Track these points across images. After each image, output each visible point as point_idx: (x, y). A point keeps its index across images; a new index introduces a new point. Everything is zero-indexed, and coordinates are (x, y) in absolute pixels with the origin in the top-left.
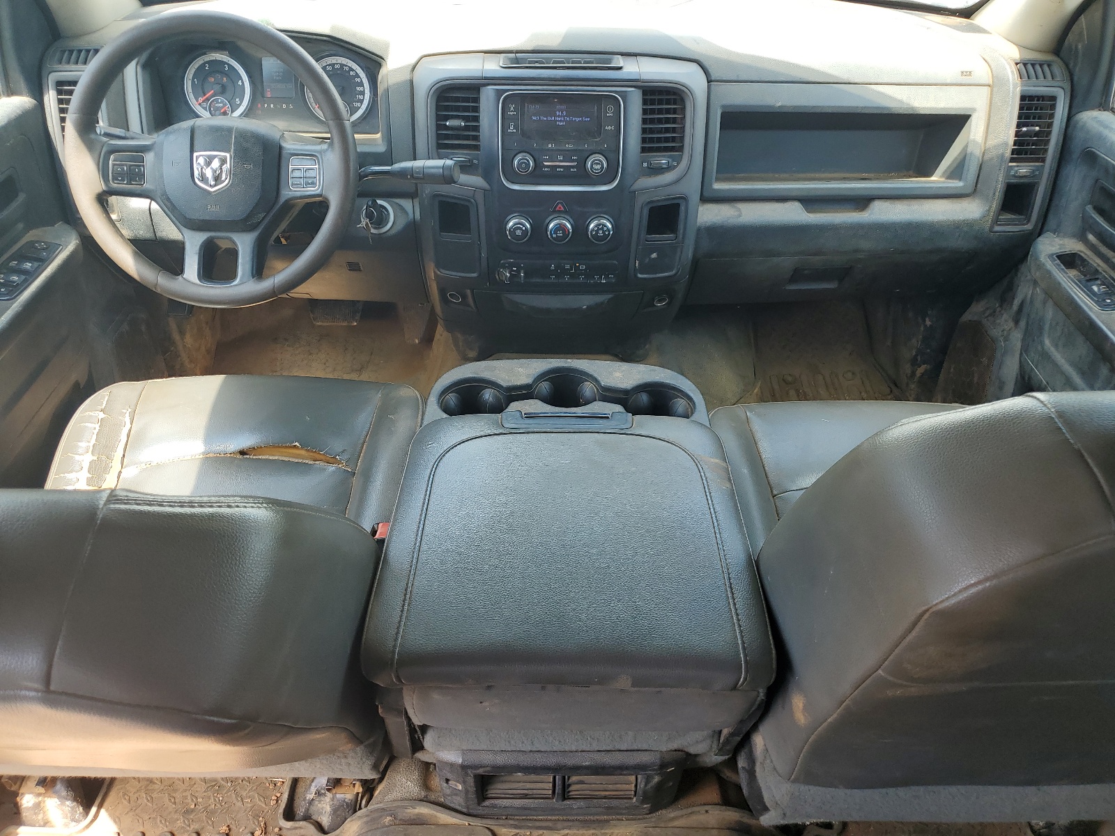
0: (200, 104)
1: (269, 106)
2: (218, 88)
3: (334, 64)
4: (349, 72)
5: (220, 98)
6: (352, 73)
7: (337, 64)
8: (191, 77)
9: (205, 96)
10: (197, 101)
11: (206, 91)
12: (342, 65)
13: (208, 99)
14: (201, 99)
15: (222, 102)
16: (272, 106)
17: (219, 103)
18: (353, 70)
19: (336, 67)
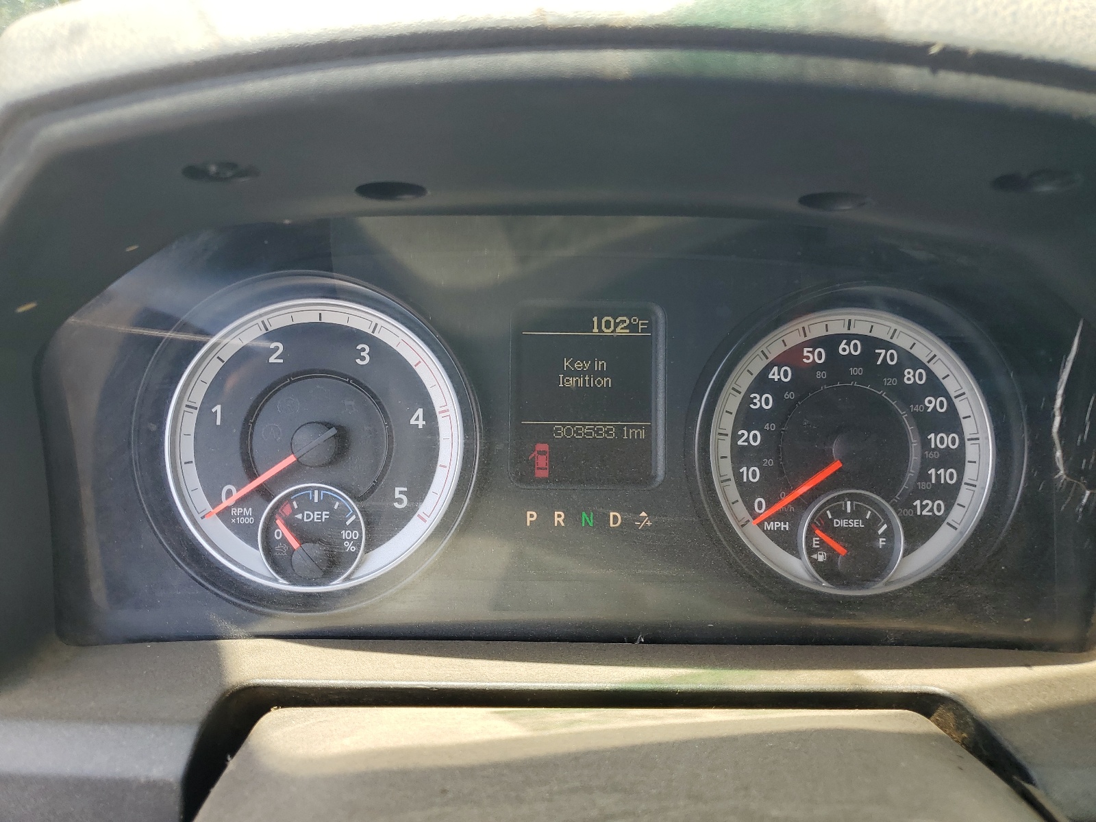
0: (225, 515)
1: (545, 517)
2: (311, 442)
3: (837, 339)
4: (898, 371)
5: (316, 488)
6: (910, 376)
7: (849, 338)
8: (198, 395)
9: (253, 475)
10: (214, 498)
11: (258, 453)
12: (870, 343)
13: (265, 492)
14: (232, 494)
15: (326, 503)
16: (559, 518)
17: (313, 507)
18: (916, 363)
19: (844, 349)
